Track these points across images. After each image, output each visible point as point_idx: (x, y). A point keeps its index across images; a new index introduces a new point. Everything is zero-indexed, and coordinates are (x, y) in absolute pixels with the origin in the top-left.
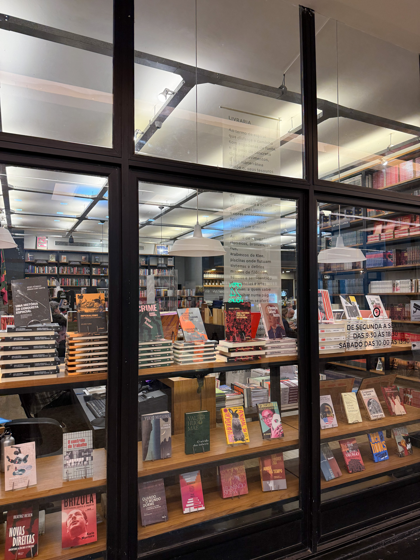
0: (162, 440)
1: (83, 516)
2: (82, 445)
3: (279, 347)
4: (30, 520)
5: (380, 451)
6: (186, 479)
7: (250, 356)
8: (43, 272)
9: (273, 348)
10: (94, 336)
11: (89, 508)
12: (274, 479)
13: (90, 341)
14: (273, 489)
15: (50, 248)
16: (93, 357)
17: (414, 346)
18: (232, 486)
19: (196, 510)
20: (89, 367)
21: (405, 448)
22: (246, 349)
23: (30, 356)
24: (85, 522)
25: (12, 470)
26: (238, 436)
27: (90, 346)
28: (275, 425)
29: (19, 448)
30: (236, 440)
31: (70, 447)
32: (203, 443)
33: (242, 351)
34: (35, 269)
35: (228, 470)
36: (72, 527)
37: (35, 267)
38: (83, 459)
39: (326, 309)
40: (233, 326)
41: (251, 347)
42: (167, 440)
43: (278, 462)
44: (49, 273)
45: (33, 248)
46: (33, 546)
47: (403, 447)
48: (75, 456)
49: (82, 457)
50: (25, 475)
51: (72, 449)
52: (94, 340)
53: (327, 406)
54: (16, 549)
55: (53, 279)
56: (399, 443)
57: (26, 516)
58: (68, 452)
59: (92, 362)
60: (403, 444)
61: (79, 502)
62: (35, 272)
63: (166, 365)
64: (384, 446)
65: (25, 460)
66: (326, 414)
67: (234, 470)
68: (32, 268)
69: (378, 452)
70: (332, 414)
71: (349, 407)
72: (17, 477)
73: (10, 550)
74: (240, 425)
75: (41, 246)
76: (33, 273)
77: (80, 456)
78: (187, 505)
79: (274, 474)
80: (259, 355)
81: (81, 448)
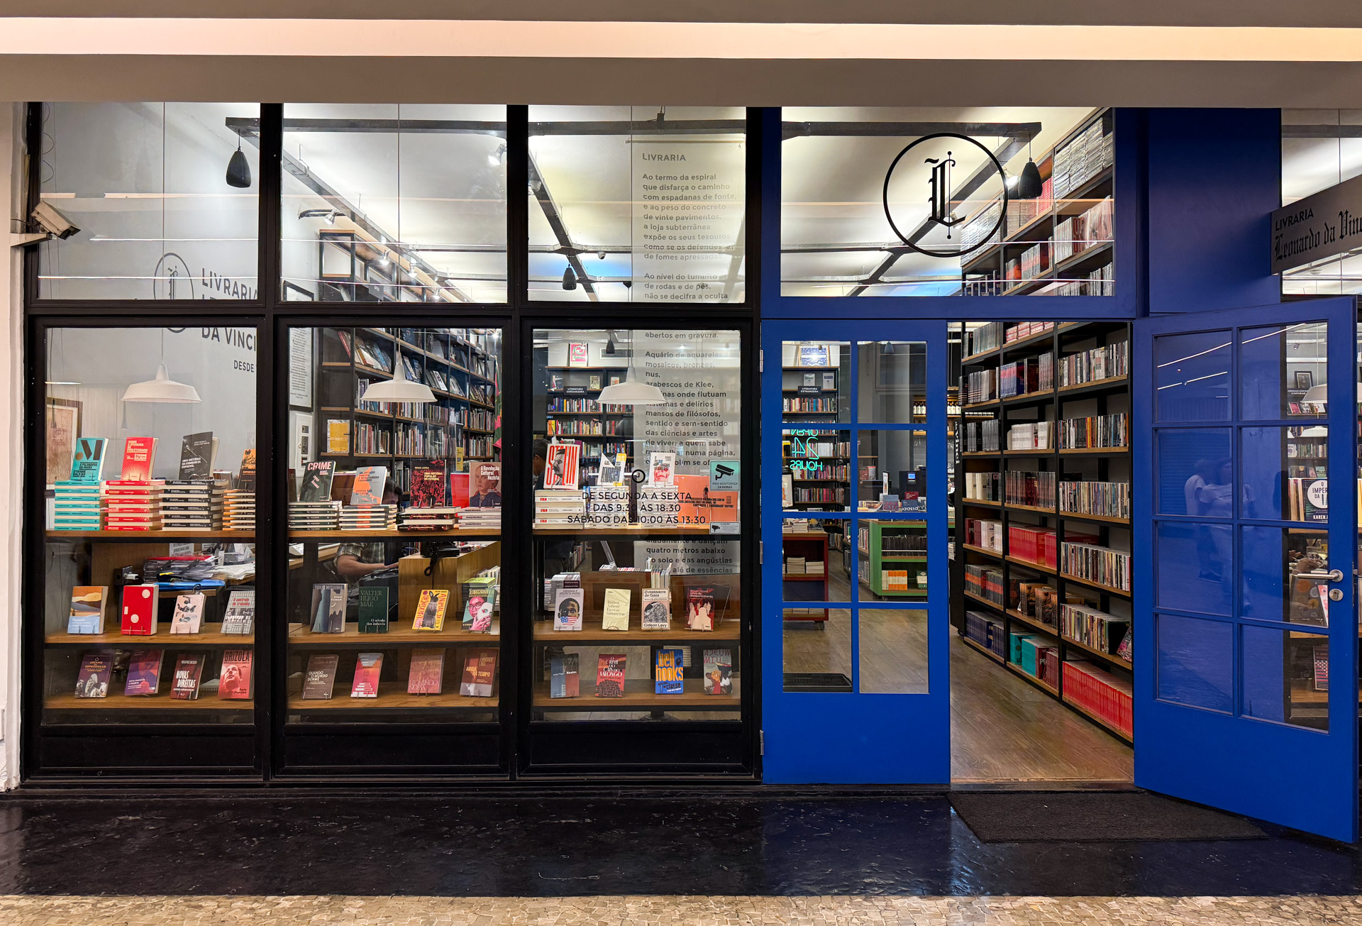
0: (331, 612)
1: (238, 672)
2: (245, 604)
3: (479, 518)
4: (193, 667)
5: (670, 679)
6: (363, 663)
7: (430, 526)
8: (579, 409)
9: (468, 518)
10: (248, 492)
11: (244, 665)
12: (476, 683)
13: (244, 497)
14: (472, 694)
15: (592, 365)
16: (247, 514)
17: (715, 528)
18: (421, 681)
19: (365, 696)
20: (243, 524)
21: (716, 684)
22: (424, 517)
23: (186, 508)
24: (239, 678)
25: (180, 616)
26: (428, 622)
27: (243, 503)
28: (481, 615)
29: (189, 598)
30: (423, 625)
31: (234, 604)
32: (379, 622)
33: (419, 518)
34: (565, 405)
35: (420, 663)
36: (228, 680)
37: (565, 400)
38: (243, 617)
39: (566, 470)
40: (419, 489)
41: (432, 515)
42: (337, 614)
43: (487, 663)
44: (589, 411)
45: (564, 364)
46: (193, 690)
47: (713, 680)
48: (236, 613)
49: (242, 615)
50: (189, 622)
51: (236, 606)
52: (247, 497)
53: (572, 602)
54: (179, 689)
55: (596, 422)
56: (707, 674)
57: (191, 662)
58: (231, 609)
59: (245, 519)
60: (716, 677)
61: (237, 659)
62: (565, 411)
63: (326, 529)
64: (678, 675)
65: (192, 610)
66: (567, 613)
67: (427, 663)
68: (559, 403)
69: (664, 680)
70: (576, 614)
71: (611, 608)
72: (182, 623)
73: (175, 689)
74: (435, 610)
75: (577, 360)
76: (561, 412)
77: (241, 614)
78: (356, 689)
79: (478, 677)
80: (443, 525)
81: (244, 607)
